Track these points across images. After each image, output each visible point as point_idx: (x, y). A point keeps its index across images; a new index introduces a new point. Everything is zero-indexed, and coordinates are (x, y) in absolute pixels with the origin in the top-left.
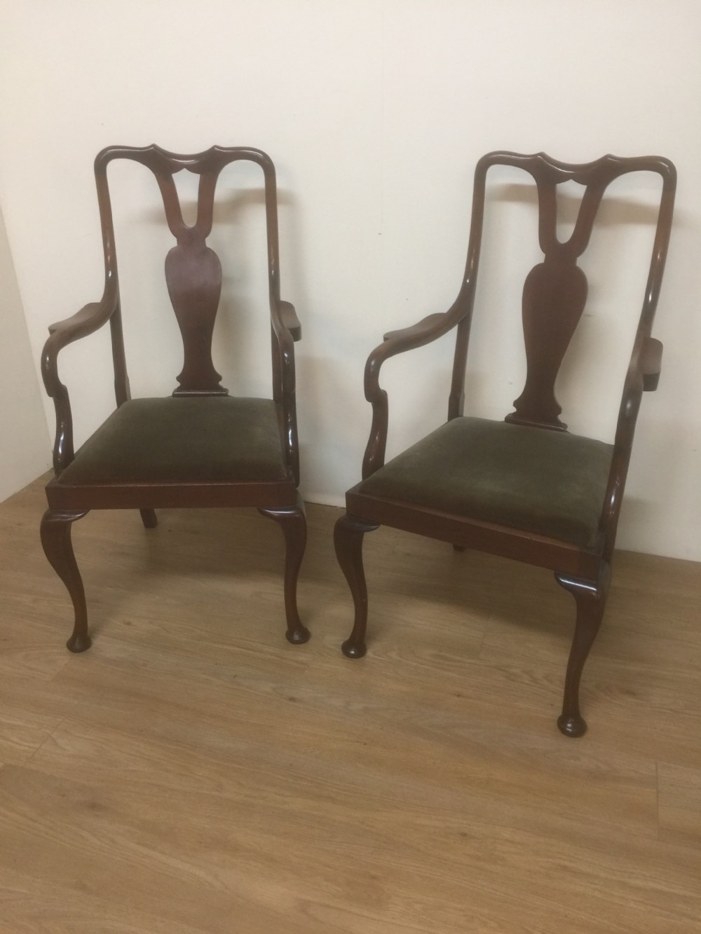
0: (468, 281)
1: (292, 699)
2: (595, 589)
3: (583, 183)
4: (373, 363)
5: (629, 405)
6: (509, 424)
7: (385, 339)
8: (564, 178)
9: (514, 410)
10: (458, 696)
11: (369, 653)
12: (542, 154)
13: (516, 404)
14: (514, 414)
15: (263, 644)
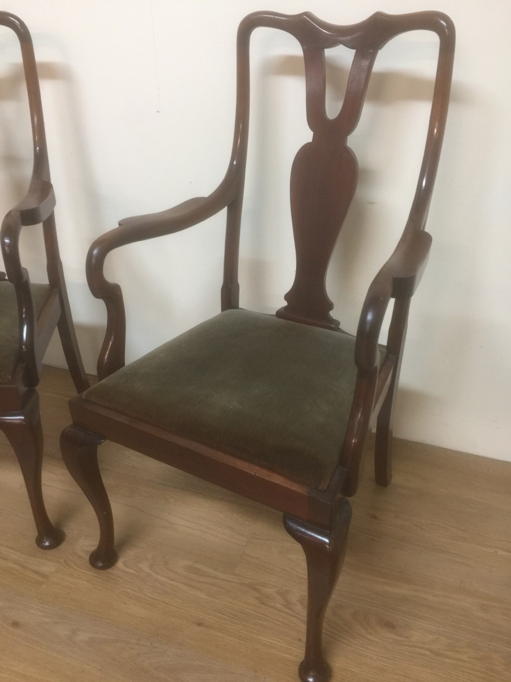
0: (235, 163)
1: (16, 624)
2: (327, 541)
3: (352, 48)
4: (95, 252)
5: (370, 317)
6: (281, 320)
7: (120, 225)
8: (332, 44)
9: (285, 304)
10: (200, 624)
11: (120, 564)
12: (307, 14)
13: (288, 297)
14: (285, 308)
15: (11, 548)
